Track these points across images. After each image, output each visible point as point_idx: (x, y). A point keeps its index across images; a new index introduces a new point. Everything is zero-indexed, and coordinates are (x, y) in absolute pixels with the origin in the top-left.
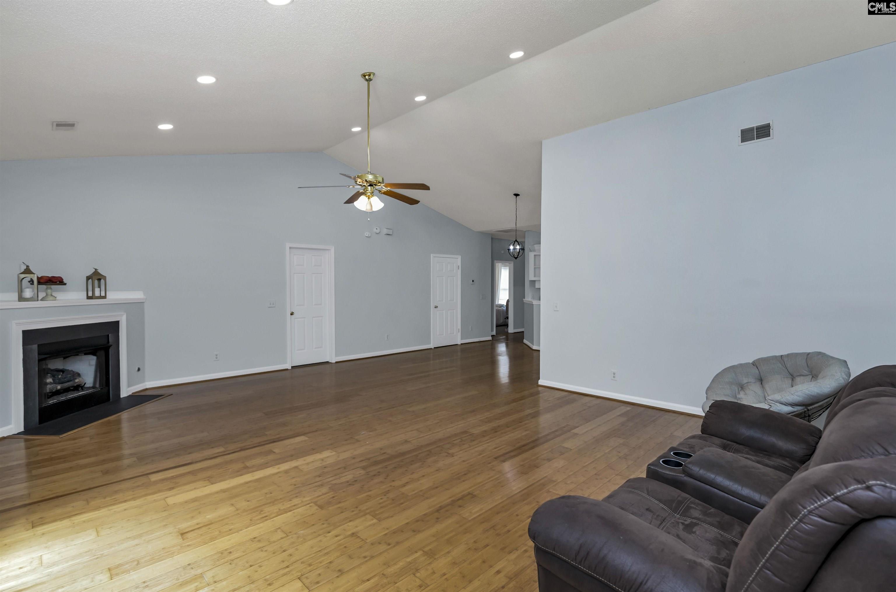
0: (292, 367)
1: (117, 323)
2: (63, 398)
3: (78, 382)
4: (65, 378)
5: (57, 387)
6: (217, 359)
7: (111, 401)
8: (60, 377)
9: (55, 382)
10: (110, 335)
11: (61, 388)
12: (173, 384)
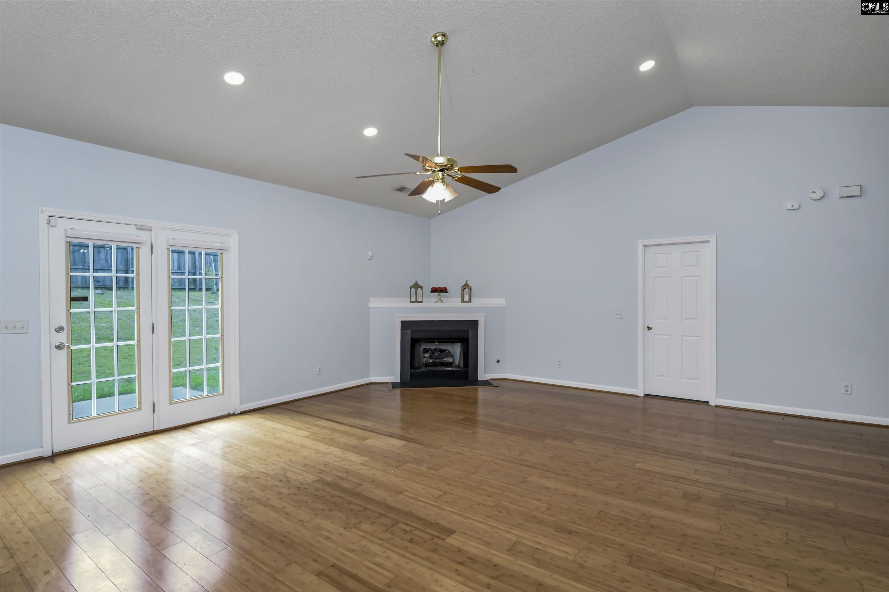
0: (645, 394)
1: (477, 322)
2: (432, 369)
3: (446, 360)
4: (440, 356)
5: (430, 360)
6: (559, 366)
7: (469, 380)
8: (436, 354)
9: (431, 357)
10: (469, 330)
11: (432, 362)
12: (522, 380)
